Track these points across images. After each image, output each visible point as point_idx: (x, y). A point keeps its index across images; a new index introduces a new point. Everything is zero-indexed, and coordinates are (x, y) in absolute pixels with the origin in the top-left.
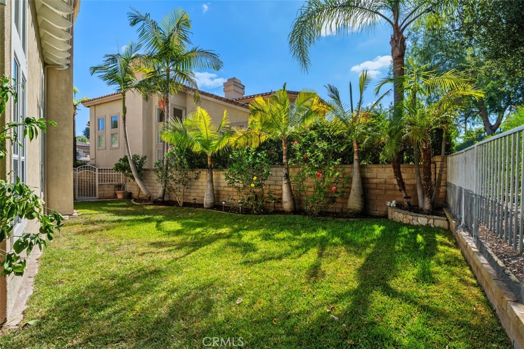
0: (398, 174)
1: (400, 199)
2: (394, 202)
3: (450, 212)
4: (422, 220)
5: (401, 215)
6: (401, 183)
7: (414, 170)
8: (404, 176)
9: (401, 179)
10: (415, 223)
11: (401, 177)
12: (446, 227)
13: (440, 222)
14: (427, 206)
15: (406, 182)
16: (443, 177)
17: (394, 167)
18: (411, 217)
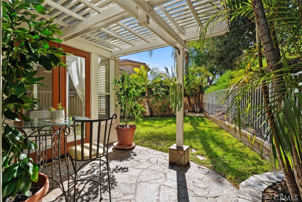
0: (189, 100)
1: (189, 109)
2: (187, 110)
3: (205, 112)
4: (198, 115)
5: (191, 114)
6: (190, 103)
7: (193, 99)
8: (191, 101)
9: (190, 102)
10: (196, 116)
11: (190, 101)
12: (205, 116)
13: (203, 115)
14: (199, 110)
15: (192, 103)
16: (202, 101)
17: (188, 98)
18: (194, 114)
